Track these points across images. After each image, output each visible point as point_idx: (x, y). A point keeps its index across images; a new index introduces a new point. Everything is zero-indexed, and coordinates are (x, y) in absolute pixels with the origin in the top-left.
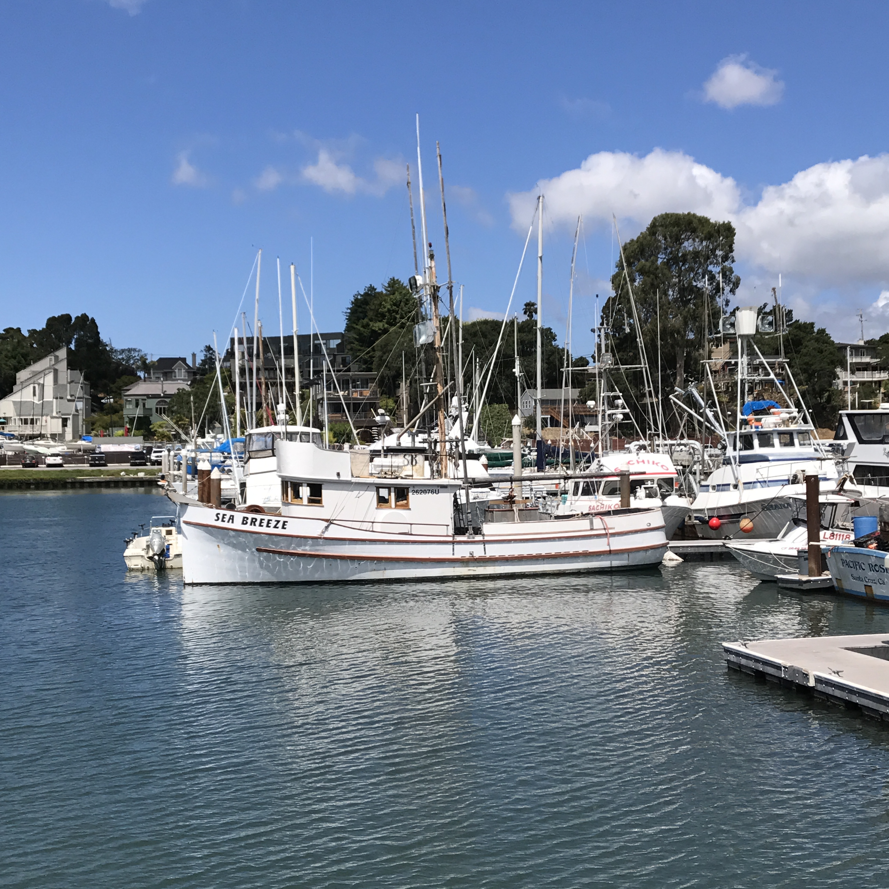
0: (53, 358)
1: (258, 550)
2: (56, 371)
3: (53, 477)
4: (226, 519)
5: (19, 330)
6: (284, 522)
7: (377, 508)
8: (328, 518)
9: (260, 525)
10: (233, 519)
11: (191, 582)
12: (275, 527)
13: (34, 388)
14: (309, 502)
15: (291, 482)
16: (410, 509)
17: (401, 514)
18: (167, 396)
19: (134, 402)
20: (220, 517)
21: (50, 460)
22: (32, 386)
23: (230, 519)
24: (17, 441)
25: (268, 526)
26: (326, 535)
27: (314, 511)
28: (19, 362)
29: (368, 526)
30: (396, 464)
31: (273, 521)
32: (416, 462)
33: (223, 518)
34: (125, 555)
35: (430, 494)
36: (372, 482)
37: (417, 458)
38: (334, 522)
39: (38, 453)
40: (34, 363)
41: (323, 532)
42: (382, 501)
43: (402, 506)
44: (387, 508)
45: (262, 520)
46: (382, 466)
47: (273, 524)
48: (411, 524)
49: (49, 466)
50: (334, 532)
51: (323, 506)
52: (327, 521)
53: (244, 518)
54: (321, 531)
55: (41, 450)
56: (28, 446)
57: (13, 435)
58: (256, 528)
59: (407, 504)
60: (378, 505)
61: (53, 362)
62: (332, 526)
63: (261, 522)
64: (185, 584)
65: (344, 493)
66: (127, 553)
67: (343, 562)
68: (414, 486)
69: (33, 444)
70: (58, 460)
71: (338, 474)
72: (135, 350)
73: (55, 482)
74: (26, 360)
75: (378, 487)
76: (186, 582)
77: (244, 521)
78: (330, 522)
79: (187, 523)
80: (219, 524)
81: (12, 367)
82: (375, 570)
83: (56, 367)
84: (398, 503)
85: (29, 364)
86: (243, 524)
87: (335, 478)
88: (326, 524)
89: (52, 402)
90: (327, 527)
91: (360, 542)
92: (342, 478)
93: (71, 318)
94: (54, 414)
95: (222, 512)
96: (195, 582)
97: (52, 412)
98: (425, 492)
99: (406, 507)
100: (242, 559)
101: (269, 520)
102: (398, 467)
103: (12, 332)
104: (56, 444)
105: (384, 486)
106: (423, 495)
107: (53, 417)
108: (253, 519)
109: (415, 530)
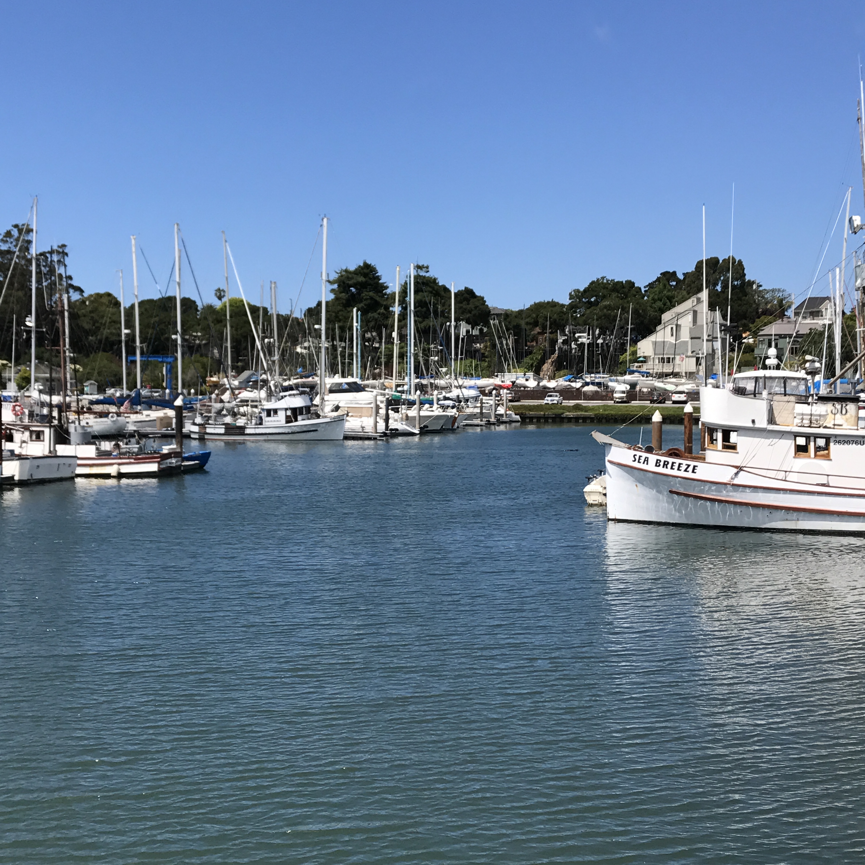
0: (695, 299)
1: (671, 492)
2: (695, 313)
3: (671, 413)
4: (642, 461)
5: (674, 273)
6: (694, 467)
7: (794, 457)
8: (738, 465)
9: (672, 468)
10: (647, 461)
11: (614, 518)
12: (686, 470)
13: (672, 328)
14: (723, 448)
15: (708, 428)
16: (831, 460)
17: (822, 465)
18: (798, 336)
19: (767, 342)
20: (637, 458)
21: (676, 397)
22: (670, 327)
23: (645, 460)
24: (651, 378)
25: (679, 469)
26: (736, 481)
27: (728, 457)
28: (665, 304)
29: (781, 475)
30: (818, 413)
31: (684, 464)
32: (846, 412)
33: (639, 459)
34: (584, 490)
35: (854, 445)
36: (789, 430)
37: (848, 407)
38: (744, 469)
39: (666, 390)
40: (678, 304)
41: (732, 479)
42: (801, 450)
43: (823, 456)
44: (805, 457)
45: (673, 463)
46: (803, 414)
47: (684, 467)
48: (828, 475)
49: (675, 402)
50: (743, 479)
51: (738, 453)
52: (736, 467)
53: (657, 460)
54: (730, 477)
55: (670, 387)
56: (659, 384)
57: (648, 373)
58: (668, 471)
59: (828, 454)
60: (795, 454)
61: (695, 303)
62: (742, 473)
63: (672, 465)
64: (609, 520)
65: (758, 439)
66: (587, 489)
67: (756, 510)
68: (836, 436)
69: (663, 382)
70: (683, 397)
71: (753, 421)
72: (779, 290)
73: (672, 418)
74: (671, 302)
75: (796, 435)
76: (610, 517)
77: (658, 464)
78: (740, 469)
79: (610, 462)
80: (636, 465)
81: (657, 309)
82: (787, 520)
83: (696, 308)
84: (818, 453)
85: (674, 306)
86: (656, 466)
87: (750, 425)
88: (735, 470)
89: (687, 342)
90: (736, 474)
91: (774, 491)
92: (757, 425)
93: (719, 261)
94: (689, 354)
95: (639, 454)
96: (618, 518)
97: (687, 351)
98: (848, 442)
99: (827, 457)
100: (658, 500)
101: (680, 464)
102: (820, 416)
103: (668, 275)
104: (687, 382)
105: (801, 435)
106: (846, 446)
107: (687, 357)
108: (665, 462)
109: (832, 481)
